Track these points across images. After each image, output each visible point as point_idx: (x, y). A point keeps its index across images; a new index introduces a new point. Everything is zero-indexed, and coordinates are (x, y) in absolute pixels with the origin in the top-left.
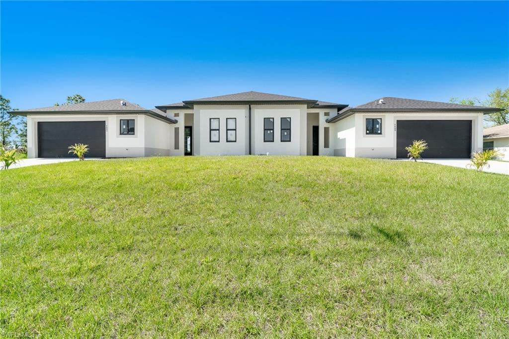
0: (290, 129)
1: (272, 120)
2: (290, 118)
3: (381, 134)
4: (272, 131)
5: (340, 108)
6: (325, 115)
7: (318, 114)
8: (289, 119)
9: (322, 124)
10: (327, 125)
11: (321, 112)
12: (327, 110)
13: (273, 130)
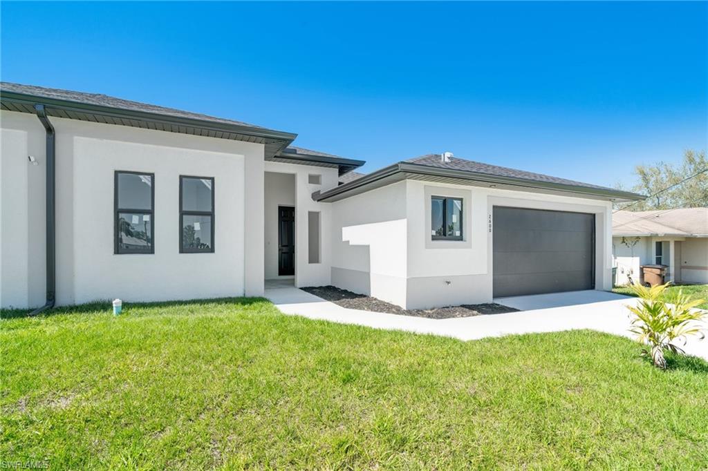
0: (212, 214)
1: (146, 180)
2: (212, 179)
3: (461, 238)
4: (146, 218)
5: (344, 167)
6: (310, 182)
7: (292, 178)
8: (208, 183)
9: (304, 205)
10: (316, 207)
11: (302, 173)
12: (315, 170)
13: (151, 212)
